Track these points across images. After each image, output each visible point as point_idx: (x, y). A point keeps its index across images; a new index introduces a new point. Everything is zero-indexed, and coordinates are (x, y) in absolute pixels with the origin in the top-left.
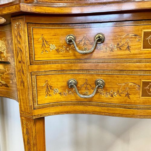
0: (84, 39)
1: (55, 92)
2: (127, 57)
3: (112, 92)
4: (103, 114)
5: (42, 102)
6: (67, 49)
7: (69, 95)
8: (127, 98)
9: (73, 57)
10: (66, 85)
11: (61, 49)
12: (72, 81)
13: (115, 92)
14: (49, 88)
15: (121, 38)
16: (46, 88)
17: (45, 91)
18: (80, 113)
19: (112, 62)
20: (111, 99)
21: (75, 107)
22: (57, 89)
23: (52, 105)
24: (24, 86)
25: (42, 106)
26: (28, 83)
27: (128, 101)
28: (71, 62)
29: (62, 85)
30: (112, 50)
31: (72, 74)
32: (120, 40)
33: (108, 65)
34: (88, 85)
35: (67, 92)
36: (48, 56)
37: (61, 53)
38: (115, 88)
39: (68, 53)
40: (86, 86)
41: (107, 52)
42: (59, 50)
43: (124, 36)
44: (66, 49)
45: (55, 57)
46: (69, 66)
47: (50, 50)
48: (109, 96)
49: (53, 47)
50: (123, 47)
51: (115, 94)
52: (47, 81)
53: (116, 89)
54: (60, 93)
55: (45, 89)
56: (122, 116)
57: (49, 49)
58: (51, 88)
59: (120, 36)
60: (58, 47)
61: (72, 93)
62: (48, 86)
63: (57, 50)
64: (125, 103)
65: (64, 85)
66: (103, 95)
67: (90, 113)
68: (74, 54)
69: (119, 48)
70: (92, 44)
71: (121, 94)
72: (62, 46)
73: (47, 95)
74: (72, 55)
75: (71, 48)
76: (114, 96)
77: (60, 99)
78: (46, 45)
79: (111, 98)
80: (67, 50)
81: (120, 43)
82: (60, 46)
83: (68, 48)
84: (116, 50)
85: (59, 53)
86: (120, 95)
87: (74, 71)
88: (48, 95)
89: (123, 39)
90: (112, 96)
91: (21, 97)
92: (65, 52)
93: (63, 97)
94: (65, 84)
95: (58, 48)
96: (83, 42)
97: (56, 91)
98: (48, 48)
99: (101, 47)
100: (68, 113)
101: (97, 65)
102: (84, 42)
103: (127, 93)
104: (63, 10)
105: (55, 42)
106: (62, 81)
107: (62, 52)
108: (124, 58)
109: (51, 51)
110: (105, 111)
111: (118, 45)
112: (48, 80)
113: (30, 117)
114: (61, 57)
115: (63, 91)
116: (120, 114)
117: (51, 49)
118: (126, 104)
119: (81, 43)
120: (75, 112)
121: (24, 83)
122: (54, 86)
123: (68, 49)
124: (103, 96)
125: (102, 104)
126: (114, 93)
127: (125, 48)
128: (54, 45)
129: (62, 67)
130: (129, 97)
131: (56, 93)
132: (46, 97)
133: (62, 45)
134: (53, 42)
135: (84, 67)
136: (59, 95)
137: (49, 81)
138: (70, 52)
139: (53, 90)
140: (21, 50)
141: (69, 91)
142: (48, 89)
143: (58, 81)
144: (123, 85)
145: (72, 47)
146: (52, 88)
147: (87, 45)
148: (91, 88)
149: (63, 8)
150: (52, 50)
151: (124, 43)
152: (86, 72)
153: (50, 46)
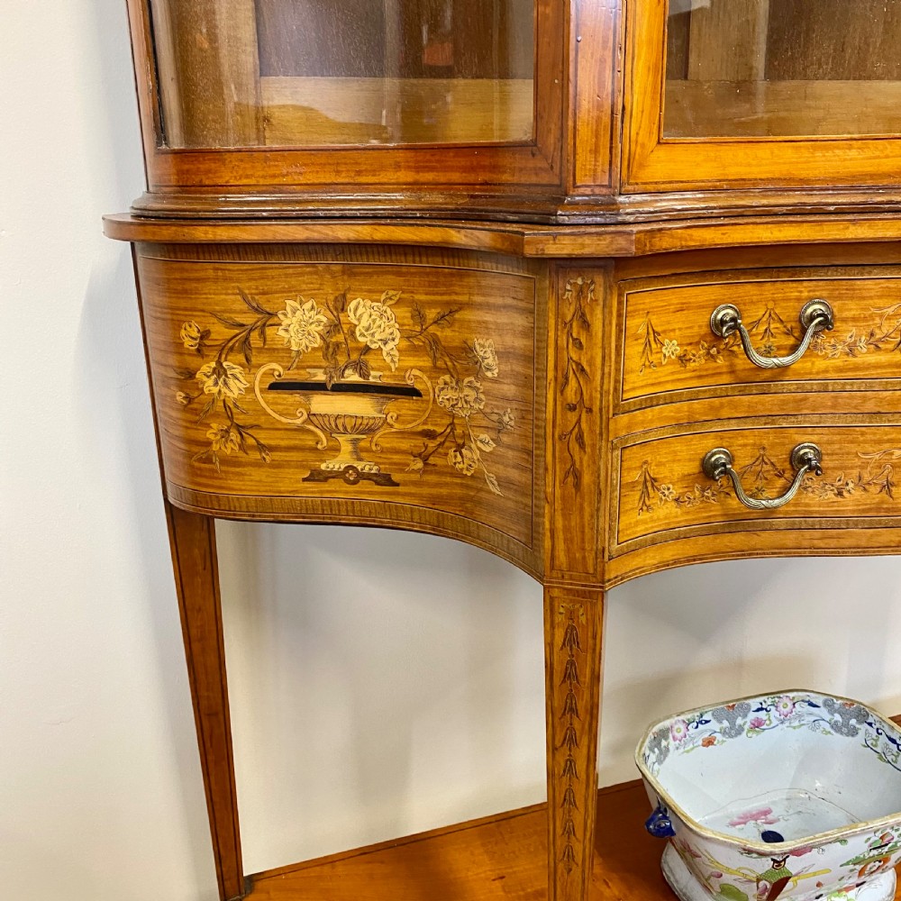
0: (767, 315)
1: (663, 498)
2: (894, 373)
3: (841, 482)
4: (805, 552)
5: (628, 532)
6: (711, 352)
7: (702, 502)
8: (884, 495)
9: (726, 379)
10: (696, 471)
11: (694, 352)
12: (717, 456)
13: (849, 482)
14: (649, 484)
15: (881, 316)
16: (640, 487)
17: (638, 497)
18: (733, 556)
19: (848, 388)
20: (836, 504)
21: (718, 541)
22: (671, 486)
23: (653, 539)
24: (577, 486)
25: (627, 546)
26: (599, 477)
27: (885, 506)
28: (719, 393)
29: (686, 473)
30: (851, 351)
31: (720, 433)
32: (877, 321)
33: (836, 397)
34: (766, 464)
35: (697, 493)
36: (654, 381)
37: (693, 364)
38: (852, 468)
39: (714, 365)
40: (759, 468)
41: (836, 356)
42: (688, 358)
43: (892, 308)
44: (708, 353)
45: (673, 381)
46: (712, 408)
47: (663, 358)
48: (831, 496)
49: (672, 348)
50: (887, 342)
51: (851, 485)
52: (646, 462)
53: (855, 472)
54: (677, 500)
55: (638, 488)
56: (864, 552)
57: (659, 355)
58: (653, 485)
59: (880, 308)
60: (685, 348)
61: (713, 495)
62: (648, 477)
63: (683, 359)
64: (877, 512)
65: (691, 471)
66: (813, 492)
67: (764, 554)
68: (732, 365)
69: (872, 346)
70: (789, 333)
71: (867, 487)
72: (698, 343)
73: (642, 509)
74: (725, 370)
75: (722, 347)
76: (845, 494)
77: (676, 517)
78: (654, 346)
79: (835, 499)
80: (712, 356)
81: (877, 331)
82: (691, 344)
83: (715, 349)
84: (865, 350)
85: (686, 366)
86: (865, 489)
87: (726, 422)
88: (645, 508)
89: (889, 318)
90: (840, 494)
91: (559, 523)
92: (703, 361)
93: (684, 509)
94: (694, 467)
95: (686, 350)
96: (762, 328)
97: (666, 492)
98: (657, 353)
99: (819, 341)
100: (694, 560)
101: (801, 400)
102: (765, 328)
103: (887, 481)
104: (726, 236)
105: (678, 333)
106: (688, 457)
107: (694, 361)
108: (887, 376)
109: (664, 363)
110: (816, 542)
111: (872, 335)
112: (649, 459)
113: (594, 587)
114: (691, 378)
115: (686, 490)
116: (859, 548)
117: (665, 355)
118: (879, 515)
119: (754, 330)
120: (716, 557)
121: (578, 477)
122: (662, 476)
123: (714, 351)
124: (811, 495)
125: (805, 521)
126: (847, 484)
127: (891, 346)
128: (675, 342)
129: (691, 412)
130: (889, 493)
131: (666, 501)
132: (639, 517)
133: (696, 339)
134: (672, 334)
135: (760, 407)
136: (675, 504)
137: (650, 462)
138: (721, 361)
139: (658, 490)
140: (583, 370)
141: (704, 491)
142: (647, 487)
143: (674, 461)
144: (877, 457)
145: (727, 344)
146: (656, 484)
147: (775, 337)
148: (776, 475)
149: (726, 227)
150: (666, 360)
151: (891, 331)
152: (765, 424)
153: (663, 345)
